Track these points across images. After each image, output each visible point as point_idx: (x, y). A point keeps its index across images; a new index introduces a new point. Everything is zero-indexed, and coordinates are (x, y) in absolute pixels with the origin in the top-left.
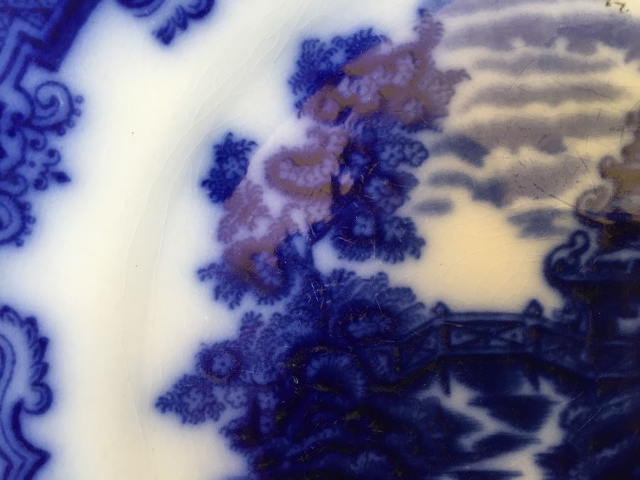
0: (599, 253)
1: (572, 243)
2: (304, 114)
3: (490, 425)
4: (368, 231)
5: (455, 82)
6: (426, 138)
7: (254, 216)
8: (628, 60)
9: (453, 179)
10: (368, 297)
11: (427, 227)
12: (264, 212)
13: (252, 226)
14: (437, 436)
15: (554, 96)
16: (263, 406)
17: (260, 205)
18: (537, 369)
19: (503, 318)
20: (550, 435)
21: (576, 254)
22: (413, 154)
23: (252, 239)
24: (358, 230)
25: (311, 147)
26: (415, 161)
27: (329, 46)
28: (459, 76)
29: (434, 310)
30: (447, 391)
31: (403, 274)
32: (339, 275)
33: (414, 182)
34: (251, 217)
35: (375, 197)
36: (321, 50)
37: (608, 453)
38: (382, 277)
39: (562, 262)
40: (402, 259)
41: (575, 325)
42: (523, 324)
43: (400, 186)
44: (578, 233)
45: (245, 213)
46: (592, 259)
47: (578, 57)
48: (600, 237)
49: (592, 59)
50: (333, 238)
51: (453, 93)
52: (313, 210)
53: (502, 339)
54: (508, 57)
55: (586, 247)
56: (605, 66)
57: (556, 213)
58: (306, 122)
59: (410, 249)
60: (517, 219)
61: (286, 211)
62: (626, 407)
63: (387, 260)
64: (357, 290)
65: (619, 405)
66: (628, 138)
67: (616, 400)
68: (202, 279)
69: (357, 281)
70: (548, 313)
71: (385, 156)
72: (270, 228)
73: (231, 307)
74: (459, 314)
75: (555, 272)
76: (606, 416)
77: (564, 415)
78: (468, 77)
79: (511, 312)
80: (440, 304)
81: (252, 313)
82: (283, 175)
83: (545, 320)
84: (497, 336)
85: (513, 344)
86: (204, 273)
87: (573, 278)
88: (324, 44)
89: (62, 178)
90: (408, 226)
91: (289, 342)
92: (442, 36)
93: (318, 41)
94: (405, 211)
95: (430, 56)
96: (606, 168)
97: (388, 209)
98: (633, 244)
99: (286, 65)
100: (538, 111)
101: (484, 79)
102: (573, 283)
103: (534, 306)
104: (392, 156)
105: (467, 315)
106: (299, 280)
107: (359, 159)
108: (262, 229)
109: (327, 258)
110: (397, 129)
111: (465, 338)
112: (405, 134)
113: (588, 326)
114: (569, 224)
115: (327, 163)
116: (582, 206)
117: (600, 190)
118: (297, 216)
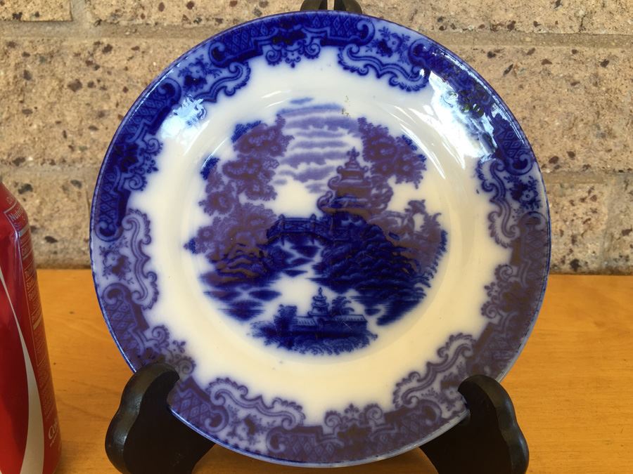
0: (336, 198)
1: (327, 195)
2: (237, 150)
3: (297, 255)
4: (258, 190)
5: (289, 140)
6: (279, 159)
7: (219, 184)
8: (349, 133)
9: (287, 173)
10: (257, 212)
11: (278, 189)
12: (222, 183)
13: (218, 188)
14: (279, 259)
15: (323, 145)
16: (221, 248)
17: (221, 180)
18: (314, 236)
19: (303, 220)
20: (317, 259)
21: (328, 199)
22: (274, 164)
23: (218, 192)
24: (254, 190)
25: (238, 161)
26: (274, 166)
27: (245, 126)
28: (290, 138)
29: (279, 217)
30: (283, 244)
31: (269, 205)
32: (247, 205)
33: (273, 173)
34: (217, 185)
35: (261, 178)
36: (243, 128)
37: (337, 265)
38: (262, 205)
39: (323, 201)
40: (269, 200)
41: (327, 222)
42: (310, 222)
43: (269, 175)
44: (328, 192)
45: (216, 183)
46: (333, 200)
47: (332, 132)
49: (336, 133)
50: (246, 192)
51: (288, 144)
52: (239, 183)
54: (307, 131)
55: (331, 196)
56: (341, 135)
57: (321, 185)
58: (237, 153)
59: (272, 196)
60: (308, 187)
61: (230, 182)
62: (343, 251)
63: (264, 200)
64: (253, 210)
65: (341, 249)
66: (347, 160)
67: (341, 248)
68: (200, 205)
69: (254, 206)
70: (318, 219)
71: (264, 164)
72: (225, 188)
73: (210, 215)
74: (289, 218)
75: (320, 205)
76: (336, 253)
77: (323, 252)
78: (294, 138)
79: (305, 218)
80: (282, 215)
81: (217, 217)
82: (229, 170)
83: (317, 221)
84: (301, 226)
85: (306, 228)
86: (201, 203)
87: (327, 207)
89: (156, 169)
90: (271, 189)
91: (230, 227)
92: (285, 124)
93: (242, 125)
94: (271, 184)
95: (281, 131)
96: (339, 170)
97: (265, 183)
99: (231, 133)
100: (317, 150)
101: (299, 139)
103: (313, 216)
104: (267, 164)
105: (291, 218)
106: (233, 206)
107: (256, 166)
108: (221, 189)
109: (243, 199)
110: (268, 155)
111: (290, 226)
112: (272, 157)
113: (331, 223)
114: (326, 188)
115: (245, 167)
116: (331, 183)
117: (337, 177)
118: (234, 185)
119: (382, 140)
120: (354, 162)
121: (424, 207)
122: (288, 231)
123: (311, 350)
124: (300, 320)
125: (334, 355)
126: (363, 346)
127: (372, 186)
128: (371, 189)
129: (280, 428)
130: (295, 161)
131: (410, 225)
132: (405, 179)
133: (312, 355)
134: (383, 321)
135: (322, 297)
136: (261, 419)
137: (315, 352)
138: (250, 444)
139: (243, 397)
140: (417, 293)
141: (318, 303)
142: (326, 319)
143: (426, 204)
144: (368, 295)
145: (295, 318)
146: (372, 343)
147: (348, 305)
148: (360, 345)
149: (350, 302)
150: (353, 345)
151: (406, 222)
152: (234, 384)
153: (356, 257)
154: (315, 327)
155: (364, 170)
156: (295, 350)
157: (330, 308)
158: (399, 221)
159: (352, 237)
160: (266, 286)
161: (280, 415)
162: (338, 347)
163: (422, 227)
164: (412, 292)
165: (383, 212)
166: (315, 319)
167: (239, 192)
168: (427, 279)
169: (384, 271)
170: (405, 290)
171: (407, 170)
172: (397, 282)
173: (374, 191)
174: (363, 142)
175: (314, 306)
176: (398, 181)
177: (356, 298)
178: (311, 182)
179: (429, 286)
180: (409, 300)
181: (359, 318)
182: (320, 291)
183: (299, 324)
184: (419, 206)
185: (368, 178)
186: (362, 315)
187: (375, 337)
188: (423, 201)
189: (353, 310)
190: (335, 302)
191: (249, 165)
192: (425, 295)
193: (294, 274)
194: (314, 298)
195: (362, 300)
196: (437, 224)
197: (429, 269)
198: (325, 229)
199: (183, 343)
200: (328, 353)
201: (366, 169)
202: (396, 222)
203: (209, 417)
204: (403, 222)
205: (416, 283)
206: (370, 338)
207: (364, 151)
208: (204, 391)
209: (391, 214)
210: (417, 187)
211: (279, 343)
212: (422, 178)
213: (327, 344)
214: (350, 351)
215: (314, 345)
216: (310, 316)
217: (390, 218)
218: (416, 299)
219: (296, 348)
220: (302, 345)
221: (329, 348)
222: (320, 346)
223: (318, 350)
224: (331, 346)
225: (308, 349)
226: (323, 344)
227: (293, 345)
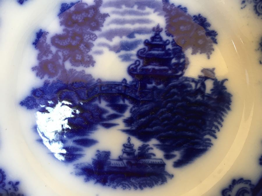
0: (143, 66)
1: (135, 63)
2: (63, 25)
3: (111, 111)
4: (80, 58)
5: (105, 17)
6: (97, 33)
7: (48, 53)
8: (154, 12)
9: (104, 45)
12: (51, 52)
13: (47, 56)
14: (97, 114)
15: (133, 22)
17: (50, 50)
18: (125, 96)
19: (116, 83)
20: (127, 114)
21: (137, 66)
22: (93, 37)
23: (47, 60)
24: (77, 58)
25: (64, 34)
26: (93, 39)
27: (69, 5)
28: (106, 15)
29: (97, 81)
30: (100, 102)
32: (71, 71)
33: (92, 45)
34: (47, 54)
35: (82, 49)
36: (67, 6)
37: (143, 120)
38: (83, 71)
39: (133, 68)
40: (89, 66)
41: (135, 86)
42: (121, 85)
43: (89, 46)
44: (137, 61)
45: (46, 52)
46: (141, 68)
47: (140, 11)
48: (143, 62)
49: (144, 11)
50: (70, 60)
51: (105, 20)
52: (64, 52)
53: (115, 89)
54: (121, 10)
55: (139, 64)
56: (148, 14)
57: (131, 55)
58: (63, 27)
59: (91, 64)
60: (121, 57)
61: (57, 52)
62: (148, 108)
63: (85, 66)
64: (76, 75)
65: (146, 107)
66: (152, 35)
67: (146, 106)
68: (33, 70)
69: (77, 72)
70: (128, 82)
71: (85, 37)
72: (53, 57)
73: (41, 78)
74: (104, 82)
75: (131, 71)
76: (142, 110)
77: (131, 109)
78: (109, 16)
79: (118, 81)
80: (99, 79)
81: (47, 80)
82: (56, 42)
83: (127, 84)
84: (114, 88)
85: (118, 90)
86: (34, 69)
87: (135, 73)
88: (68, 5)
90: (90, 57)
91: (57, 88)
92: (102, 3)
93: (66, 4)
94: (90, 53)
95: (99, 9)
96: (146, 43)
97: (86, 53)
98: (152, 64)
100: (128, 26)
101: (113, 17)
102: (135, 74)
103: (125, 80)
104: (87, 37)
105: (106, 82)
106: (60, 71)
107: (78, 38)
108: (50, 57)
109: (68, 65)
110: (89, 30)
111: (106, 88)
112: (91, 31)
113: (139, 86)
114: (135, 58)
115: (69, 39)
116: (139, 53)
117: (144, 49)
118: (60, 54)
119: (181, 18)
120: (158, 36)
121: (214, 73)
122: (104, 92)
123: (121, 186)
124: (113, 162)
125: (139, 189)
126: (162, 184)
127: (172, 56)
128: (171, 59)
130: (110, 35)
131: (202, 89)
132: (199, 51)
133: (122, 189)
134: (178, 164)
135: (131, 145)
137: (124, 187)
140: (206, 143)
141: (127, 149)
142: (133, 162)
143: (215, 71)
144: (167, 144)
145: (109, 160)
146: (169, 180)
147: (150, 151)
148: (160, 182)
149: (152, 149)
150: (154, 182)
151: (199, 86)
153: (158, 113)
154: (124, 168)
155: (166, 43)
156: (109, 186)
157: (136, 153)
158: (193, 85)
159: (155, 97)
160: (86, 135)
163: (212, 90)
164: (202, 142)
165: (180, 78)
166: (125, 161)
167: (64, 60)
168: (214, 132)
169: (180, 125)
170: (196, 140)
171: (201, 43)
172: (190, 134)
173: (174, 61)
174: (166, 20)
175: (124, 152)
176: (194, 53)
177: (157, 146)
178: (123, 52)
179: (215, 137)
180: (199, 148)
181: (159, 161)
182: (129, 139)
183: (111, 165)
184: (210, 73)
185: (169, 49)
186: (161, 159)
187: (172, 176)
188: (214, 69)
189: (154, 155)
190: (140, 148)
191: (73, 38)
192: (212, 144)
193: (108, 126)
194: (124, 145)
195: (162, 147)
196: (225, 88)
197: (216, 123)
198: (134, 91)
199: (17, 183)
200: (134, 188)
201: (168, 42)
202: (191, 86)
204: (196, 86)
205: (205, 134)
206: (167, 177)
207: (166, 28)
209: (187, 79)
210: (209, 58)
211: (95, 180)
212: (213, 50)
213: (133, 181)
214: (152, 187)
215: (123, 182)
216: (120, 159)
217: (186, 82)
218: (205, 148)
219: (109, 184)
220: (114, 182)
221: (135, 184)
222: (128, 182)
223: (127, 186)
224: (137, 183)
225: (118, 185)
226: (131, 181)
227: (107, 182)
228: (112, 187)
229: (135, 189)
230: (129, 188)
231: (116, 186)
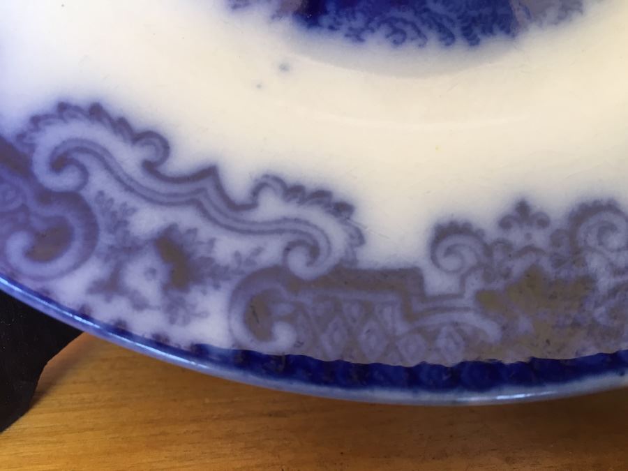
123: (384, 29)
125: (460, 44)
129: (279, 272)
136: (212, 242)
137: (398, 35)
138: (172, 321)
139: (150, 167)
148: (552, 13)
152: (121, 126)
156: (332, 28)
161: (280, 232)
162: (474, 20)
200: (442, 39)
203: (25, 226)
208: (12, 141)
213: (437, 7)
215: (395, 13)
219: (335, 19)
220: (353, 13)
221: (445, 22)
222: (416, 13)
223: (408, 29)
224: (454, 16)
225: (372, 25)
226: (426, 10)
227: (326, 12)
228: (347, 36)
229: (443, 42)
230: (420, 41)
231: (363, 30)
